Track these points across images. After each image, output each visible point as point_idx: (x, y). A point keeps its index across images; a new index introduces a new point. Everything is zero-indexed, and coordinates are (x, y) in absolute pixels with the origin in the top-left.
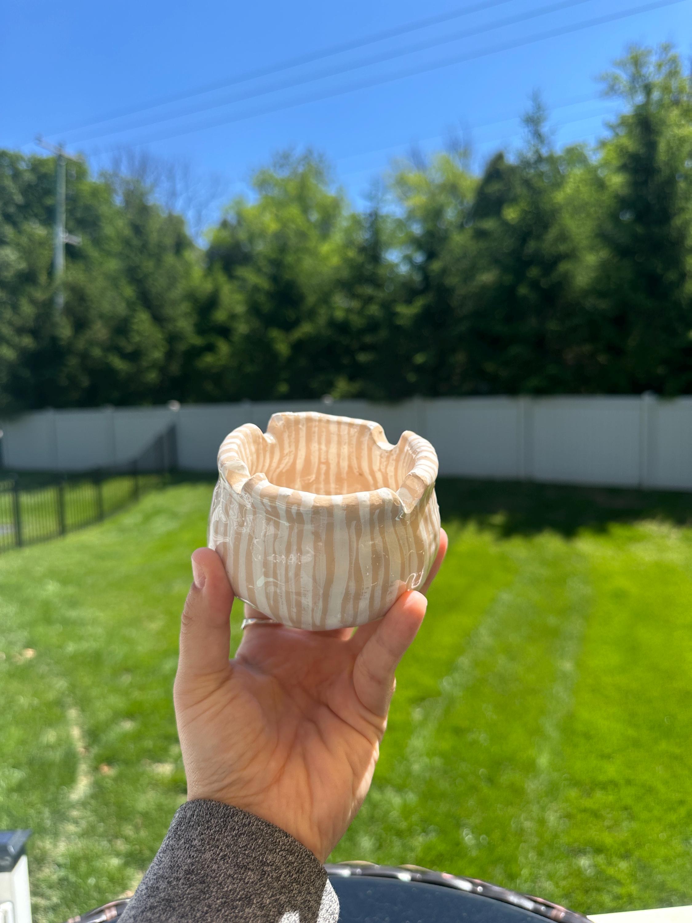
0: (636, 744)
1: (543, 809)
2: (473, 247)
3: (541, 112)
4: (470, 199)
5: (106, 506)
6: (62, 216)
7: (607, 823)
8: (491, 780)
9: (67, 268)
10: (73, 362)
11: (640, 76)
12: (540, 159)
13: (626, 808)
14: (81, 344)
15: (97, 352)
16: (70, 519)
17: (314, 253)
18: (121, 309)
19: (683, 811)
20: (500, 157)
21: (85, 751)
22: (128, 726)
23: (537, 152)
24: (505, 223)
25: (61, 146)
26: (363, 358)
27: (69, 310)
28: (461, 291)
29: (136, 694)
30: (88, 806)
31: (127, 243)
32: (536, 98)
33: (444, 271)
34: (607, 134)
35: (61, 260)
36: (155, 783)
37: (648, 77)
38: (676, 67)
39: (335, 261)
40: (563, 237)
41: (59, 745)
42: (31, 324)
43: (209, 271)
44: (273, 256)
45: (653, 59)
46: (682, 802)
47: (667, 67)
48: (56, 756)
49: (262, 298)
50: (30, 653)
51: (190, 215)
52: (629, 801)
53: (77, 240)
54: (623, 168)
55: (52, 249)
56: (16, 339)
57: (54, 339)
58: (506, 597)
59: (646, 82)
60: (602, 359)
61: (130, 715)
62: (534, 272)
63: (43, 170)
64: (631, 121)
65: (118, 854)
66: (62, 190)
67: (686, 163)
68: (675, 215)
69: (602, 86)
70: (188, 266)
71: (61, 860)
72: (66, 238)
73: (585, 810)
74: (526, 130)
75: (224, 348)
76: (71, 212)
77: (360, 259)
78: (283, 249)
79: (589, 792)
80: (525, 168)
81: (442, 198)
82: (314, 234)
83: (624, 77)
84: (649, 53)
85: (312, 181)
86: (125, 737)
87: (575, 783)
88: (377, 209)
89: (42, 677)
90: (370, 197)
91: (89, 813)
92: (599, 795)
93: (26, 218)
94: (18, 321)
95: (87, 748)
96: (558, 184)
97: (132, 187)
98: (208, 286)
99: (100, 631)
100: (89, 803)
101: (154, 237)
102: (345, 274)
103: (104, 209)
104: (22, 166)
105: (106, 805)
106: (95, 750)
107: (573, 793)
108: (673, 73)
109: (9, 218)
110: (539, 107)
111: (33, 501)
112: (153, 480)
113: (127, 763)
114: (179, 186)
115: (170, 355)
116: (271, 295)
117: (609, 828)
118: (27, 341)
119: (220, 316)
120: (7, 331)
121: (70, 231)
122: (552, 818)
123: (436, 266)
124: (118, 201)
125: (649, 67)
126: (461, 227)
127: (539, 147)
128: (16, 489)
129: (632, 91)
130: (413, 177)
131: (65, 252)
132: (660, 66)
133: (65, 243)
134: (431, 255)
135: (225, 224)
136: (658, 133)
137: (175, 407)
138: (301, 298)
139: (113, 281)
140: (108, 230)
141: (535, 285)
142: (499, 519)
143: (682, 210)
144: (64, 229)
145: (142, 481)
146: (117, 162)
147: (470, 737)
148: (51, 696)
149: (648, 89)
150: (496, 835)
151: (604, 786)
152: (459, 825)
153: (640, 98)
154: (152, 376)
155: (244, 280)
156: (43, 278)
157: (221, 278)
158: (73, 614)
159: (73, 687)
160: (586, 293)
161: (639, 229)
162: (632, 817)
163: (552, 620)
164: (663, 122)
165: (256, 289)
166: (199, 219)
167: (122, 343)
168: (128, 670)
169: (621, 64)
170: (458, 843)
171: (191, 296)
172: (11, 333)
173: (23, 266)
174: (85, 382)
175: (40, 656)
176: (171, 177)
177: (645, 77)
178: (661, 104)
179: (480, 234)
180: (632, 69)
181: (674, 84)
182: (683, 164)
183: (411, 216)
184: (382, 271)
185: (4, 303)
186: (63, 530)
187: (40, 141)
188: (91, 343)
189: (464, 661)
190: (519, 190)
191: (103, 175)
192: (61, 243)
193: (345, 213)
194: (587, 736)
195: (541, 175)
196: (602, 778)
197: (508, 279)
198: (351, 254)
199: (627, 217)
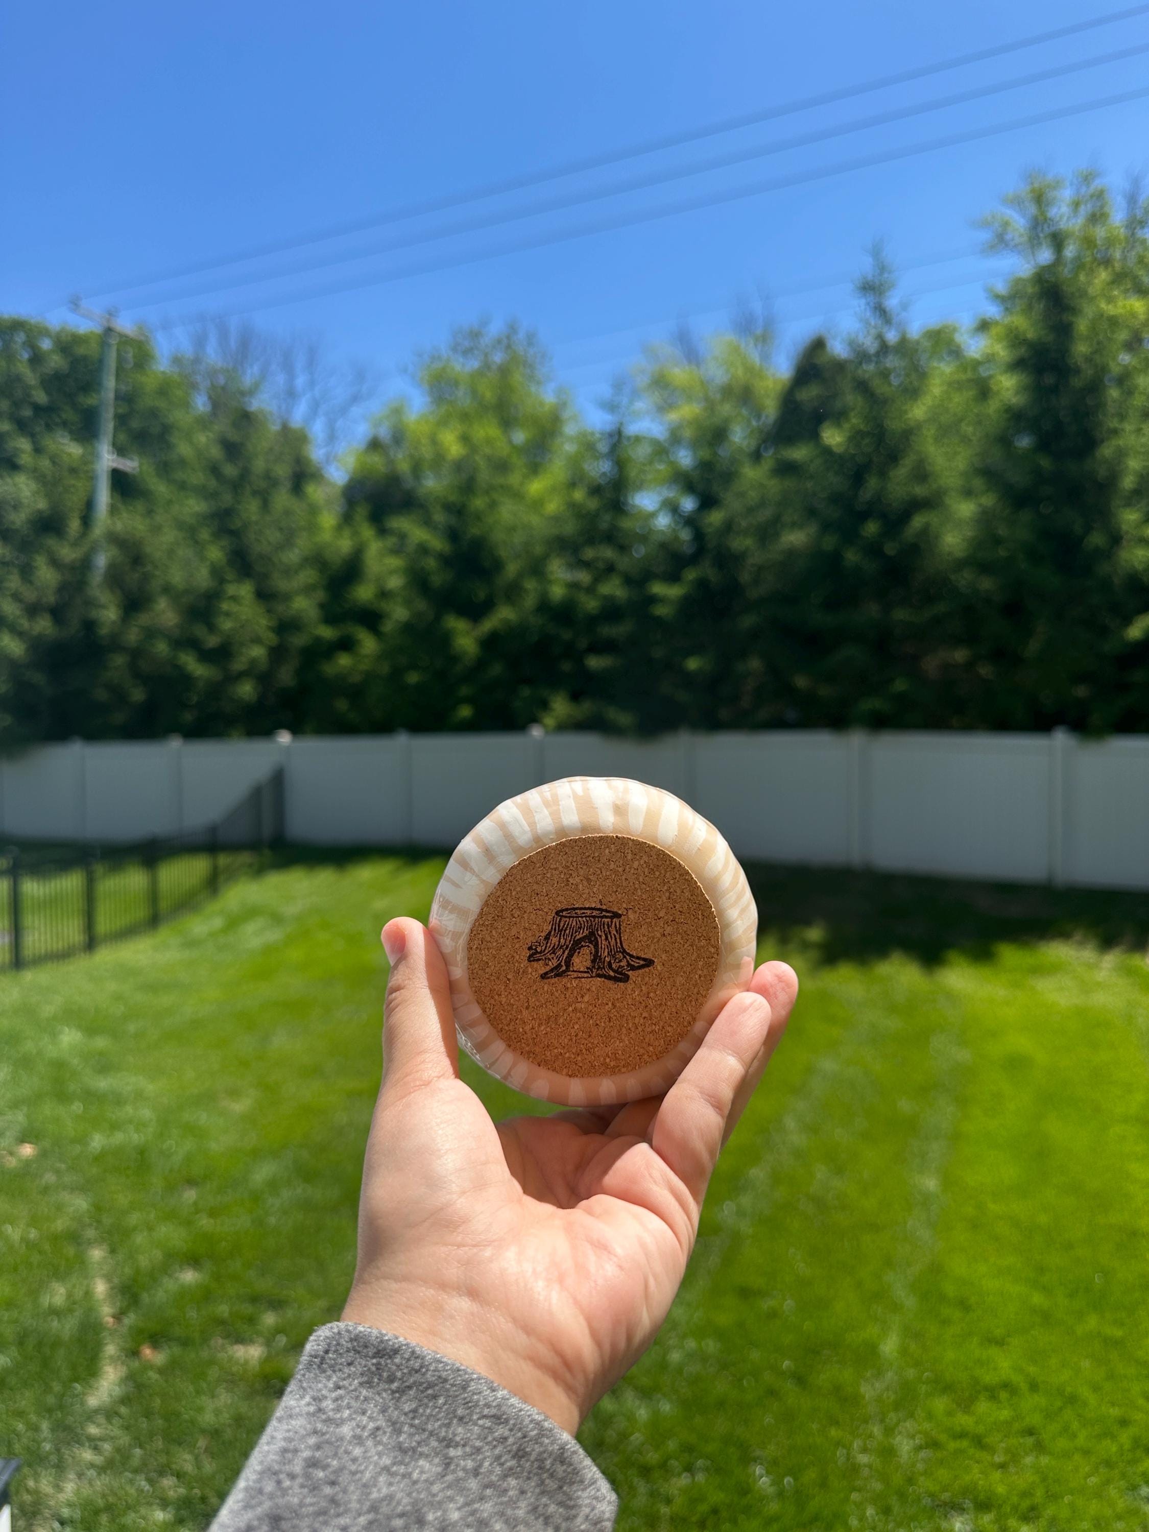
0: (1046, 1318)
1: (889, 1431)
2: (774, 487)
3: (886, 275)
4: (771, 410)
5: (164, 905)
6: (108, 425)
7: (999, 1458)
8: (800, 1380)
9: (113, 510)
10: (119, 661)
11: (1046, 219)
12: (884, 348)
13: (1030, 1432)
14: (132, 636)
15: (161, 648)
16: (103, 925)
17: (517, 495)
18: (203, 578)
19: (1125, 1437)
20: (818, 345)
21: (114, 1323)
22: (189, 1277)
23: (880, 337)
24: (827, 451)
25: (111, 314)
26: (595, 662)
27: (114, 578)
28: (756, 558)
29: (205, 1222)
30: (116, 1418)
31: (214, 470)
32: (876, 252)
33: (728, 527)
34: (992, 311)
35: (104, 496)
36: (231, 1380)
37: (1058, 222)
38: (1102, 207)
39: (553, 506)
40: (921, 474)
41: (70, 1311)
42: (51, 599)
43: (347, 519)
44: (453, 498)
45: (1066, 194)
46: (1124, 1422)
47: (1089, 206)
48: (67, 1328)
49: (431, 563)
50: (27, 1150)
51: (318, 430)
52: (1035, 1419)
53: (130, 465)
54: (1018, 365)
55: (92, 478)
56: (25, 624)
57: (90, 626)
58: (828, 1065)
59: (1053, 229)
60: (985, 670)
61: (193, 1261)
62: (871, 528)
63: (81, 351)
64: (1030, 290)
65: (164, 1504)
66: (110, 383)
67: (1121, 357)
68: (1102, 441)
69: (985, 236)
70: (314, 510)
71: (66, 1512)
72: (113, 461)
73: (962, 1435)
74: (863, 301)
75: (368, 644)
76: (122, 420)
77: (593, 504)
78: (468, 487)
79: (966, 1404)
80: (860, 363)
81: (726, 409)
82: (519, 462)
83: (1019, 223)
84: (1057, 184)
85: (517, 378)
86: (184, 1295)
87: (946, 1388)
88: (621, 424)
89: (45, 1190)
90: (611, 407)
91: (117, 1432)
92: (983, 1406)
93: (49, 427)
94: (30, 595)
95: (118, 1317)
96: (913, 392)
97: (222, 381)
98: (345, 545)
99: (146, 1113)
100: (117, 1414)
101: (259, 465)
102: (570, 528)
103: (179, 417)
104: (46, 345)
105: (146, 1417)
106: (130, 1319)
107: (940, 1404)
108: (1097, 218)
109: (22, 426)
110: (882, 268)
111: (41, 893)
112: (245, 858)
113: (185, 1343)
114: (301, 381)
115: (278, 653)
116: (446, 561)
117: (1002, 1466)
118: (44, 625)
119: (364, 593)
120: (10, 609)
121: (120, 450)
122: (904, 1446)
123: (715, 518)
124: (201, 403)
125: (1060, 208)
126: (756, 456)
127: (884, 330)
128: (15, 872)
129: (1034, 241)
130: (680, 374)
131: (110, 482)
132: (1076, 205)
133: (110, 469)
134: (708, 502)
135: (375, 445)
136: (1074, 311)
137: (284, 738)
138: (498, 565)
139: (190, 531)
140: (184, 449)
141: (874, 550)
142: (815, 934)
143: (1115, 432)
144: (111, 448)
145: (223, 860)
146: (200, 342)
147: (766, 1304)
148: (60, 1225)
149: (1058, 241)
150: (811, 1475)
151: (992, 1393)
152: (747, 1459)
153: (1045, 256)
154: (246, 690)
155: (403, 537)
156: (74, 525)
157: (367, 532)
158: (103, 1084)
159: (98, 1208)
160: (961, 564)
161: (1045, 463)
162: (1040, 1448)
163: (905, 1106)
164: (1083, 294)
165: (423, 550)
166: (332, 437)
167: (199, 631)
168: (191, 1182)
169: (1016, 202)
170: (744, 1490)
171: (318, 560)
172: (18, 613)
173: (42, 505)
174: (138, 695)
175: (43, 1154)
176: (288, 367)
177: (1053, 221)
178: (1079, 265)
179: (786, 469)
180: (1032, 209)
181: (1100, 233)
182: (1114, 358)
183: (675, 438)
184: (626, 524)
185: (6, 564)
186: (91, 943)
187: (76, 304)
188: (151, 633)
189: (758, 1174)
190: (851, 399)
191: (177, 361)
192: (105, 469)
193: (570, 429)
194: (964, 1305)
195: (885, 374)
196: (989, 1378)
197: (829, 542)
198: (579, 495)
199: (1024, 442)
